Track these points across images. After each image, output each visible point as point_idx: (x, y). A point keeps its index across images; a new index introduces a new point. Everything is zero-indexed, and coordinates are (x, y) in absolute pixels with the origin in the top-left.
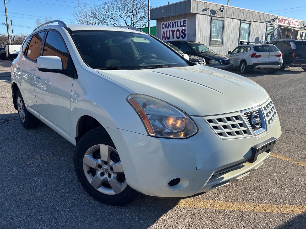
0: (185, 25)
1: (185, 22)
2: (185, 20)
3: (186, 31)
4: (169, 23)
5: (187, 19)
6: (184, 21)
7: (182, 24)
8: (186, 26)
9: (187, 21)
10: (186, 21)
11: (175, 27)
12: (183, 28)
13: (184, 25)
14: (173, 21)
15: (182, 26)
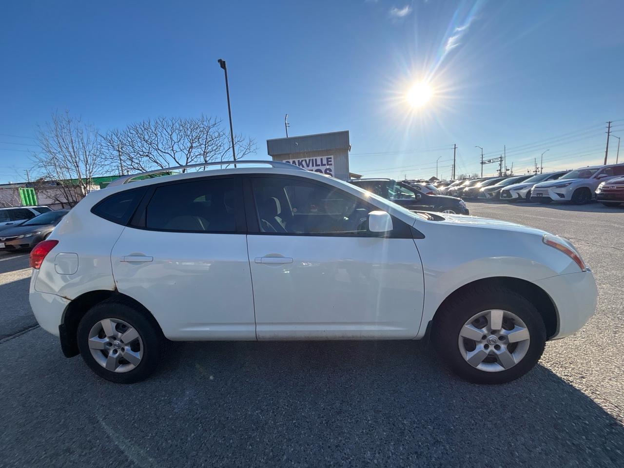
0: (329, 163)
1: (329, 160)
2: (329, 157)
3: (331, 171)
4: (299, 161)
5: (332, 157)
6: (327, 159)
7: (325, 162)
8: (331, 164)
9: (332, 160)
10: (331, 158)
11: (313, 166)
12: (328, 167)
13: (327, 163)
14: (307, 159)
15: (325, 165)
